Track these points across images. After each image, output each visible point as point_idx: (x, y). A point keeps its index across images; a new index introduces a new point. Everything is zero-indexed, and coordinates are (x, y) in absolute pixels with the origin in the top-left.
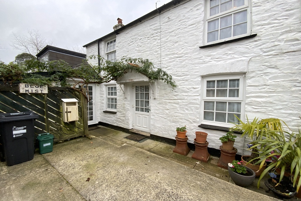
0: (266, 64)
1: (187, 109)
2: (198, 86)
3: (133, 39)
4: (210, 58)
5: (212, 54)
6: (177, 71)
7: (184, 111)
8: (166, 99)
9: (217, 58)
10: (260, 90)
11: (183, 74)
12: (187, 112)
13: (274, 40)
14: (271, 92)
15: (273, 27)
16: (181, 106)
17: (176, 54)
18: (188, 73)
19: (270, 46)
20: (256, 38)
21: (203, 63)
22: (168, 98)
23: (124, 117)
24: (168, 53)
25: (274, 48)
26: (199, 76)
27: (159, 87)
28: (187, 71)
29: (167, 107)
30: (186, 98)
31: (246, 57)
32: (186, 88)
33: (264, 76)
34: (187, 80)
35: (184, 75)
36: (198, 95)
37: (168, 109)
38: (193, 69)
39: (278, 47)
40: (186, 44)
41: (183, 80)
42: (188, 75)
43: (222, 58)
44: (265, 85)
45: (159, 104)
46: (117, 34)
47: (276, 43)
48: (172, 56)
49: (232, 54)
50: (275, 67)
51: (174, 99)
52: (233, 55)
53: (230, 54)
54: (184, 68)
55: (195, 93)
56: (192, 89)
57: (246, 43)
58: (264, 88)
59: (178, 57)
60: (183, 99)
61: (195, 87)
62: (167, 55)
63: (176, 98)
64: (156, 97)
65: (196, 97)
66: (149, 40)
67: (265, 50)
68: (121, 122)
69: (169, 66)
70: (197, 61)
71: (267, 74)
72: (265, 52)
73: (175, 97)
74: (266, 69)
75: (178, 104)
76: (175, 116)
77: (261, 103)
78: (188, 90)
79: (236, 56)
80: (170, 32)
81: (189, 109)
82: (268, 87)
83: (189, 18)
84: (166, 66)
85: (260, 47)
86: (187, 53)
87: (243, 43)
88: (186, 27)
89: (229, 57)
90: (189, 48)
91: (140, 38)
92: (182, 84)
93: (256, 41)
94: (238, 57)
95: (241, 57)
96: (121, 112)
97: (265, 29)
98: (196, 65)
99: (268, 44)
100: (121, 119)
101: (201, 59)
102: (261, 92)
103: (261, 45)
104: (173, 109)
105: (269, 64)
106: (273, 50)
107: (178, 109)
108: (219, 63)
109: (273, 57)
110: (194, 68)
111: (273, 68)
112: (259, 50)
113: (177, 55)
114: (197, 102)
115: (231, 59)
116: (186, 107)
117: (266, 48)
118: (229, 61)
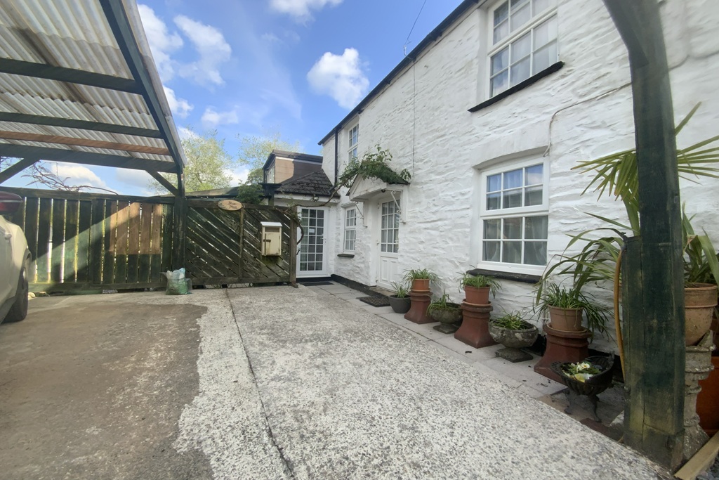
0: (583, 121)
1: (451, 239)
2: (468, 190)
4: (487, 128)
5: (490, 119)
6: (437, 164)
7: (447, 243)
8: (421, 223)
9: (499, 127)
10: (573, 181)
11: (446, 169)
12: (451, 244)
13: (598, 65)
15: (597, 36)
16: (442, 233)
17: (437, 131)
18: (452, 165)
19: (591, 80)
20: (562, 72)
21: (476, 142)
22: (422, 220)
23: (363, 262)
24: (426, 131)
25: (598, 83)
26: (470, 169)
27: (412, 199)
28: (451, 162)
29: (422, 237)
30: (449, 215)
31: (547, 113)
32: (451, 195)
33: (581, 150)
34: (451, 180)
35: (448, 171)
36: (468, 207)
37: (423, 242)
38: (460, 156)
39: (606, 79)
40: (451, 109)
41: (446, 181)
42: (454, 168)
43: (507, 124)
45: (411, 232)
46: (359, 113)
47: (603, 71)
48: (430, 137)
49: (524, 112)
50: (603, 126)
51: (432, 219)
52: (524, 115)
53: (520, 113)
54: (447, 156)
55: (462, 203)
56: (460, 197)
57: (546, 86)
59: (438, 137)
60: (446, 219)
61: (463, 191)
62: (423, 135)
63: (434, 218)
64: (406, 220)
65: (464, 212)
67: (581, 91)
68: (359, 273)
69: (426, 157)
70: (467, 138)
71: (588, 143)
72: (583, 95)
73: (433, 216)
74: (585, 133)
75: (436, 229)
76: (432, 255)
77: (575, 211)
78: (453, 200)
79: (530, 116)
80: (429, 92)
81: (455, 238)
83: (456, 59)
84: (421, 157)
85: (571, 88)
86: (451, 127)
87: (542, 86)
88: (452, 77)
89: (519, 120)
90: (456, 114)
91: (389, 112)
92: (445, 188)
93: (563, 76)
94: (533, 117)
95: (539, 117)
96: (359, 254)
97: (581, 47)
98: (466, 147)
99: (586, 76)
100: (359, 267)
101: (473, 134)
102: (574, 186)
103: (573, 82)
104: (430, 240)
105: (590, 122)
106: (597, 88)
107: (438, 239)
108: (502, 135)
109: (597, 104)
110: (462, 153)
111: (598, 127)
112: (571, 95)
113: (438, 134)
114: (466, 221)
115: (522, 122)
116: (450, 235)
117: (583, 87)
118: (518, 129)
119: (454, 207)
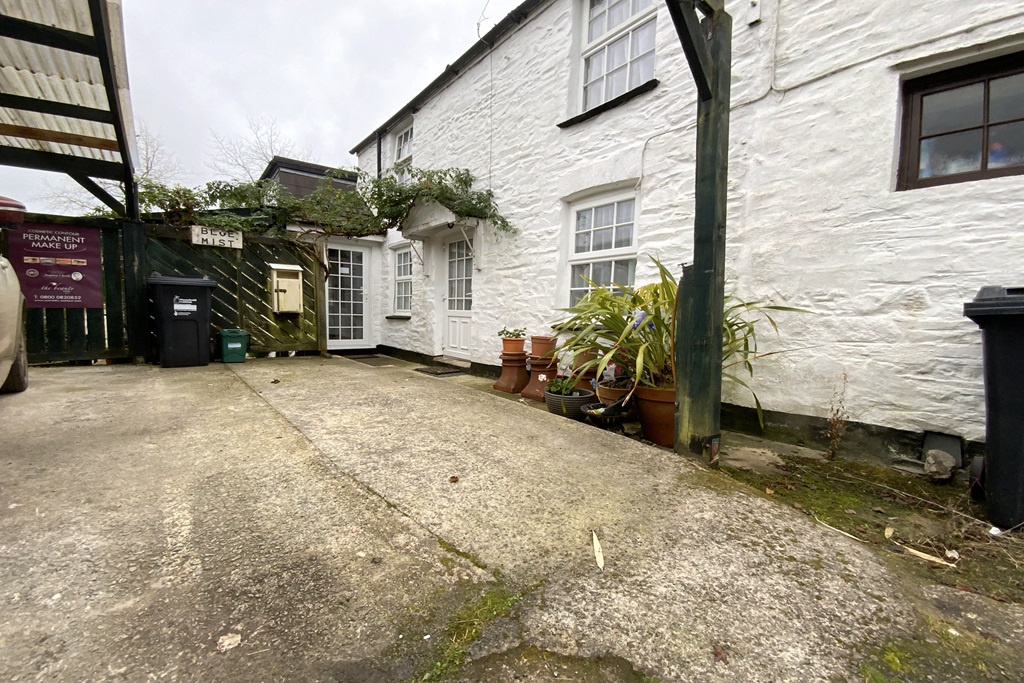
0: (674, 153)
1: (535, 288)
2: (555, 228)
3: (443, 121)
4: (578, 151)
5: (582, 140)
6: (519, 194)
7: (531, 294)
8: (500, 269)
9: (591, 150)
10: (662, 219)
11: (531, 200)
12: (535, 295)
14: (680, 221)
16: (526, 282)
17: (520, 149)
18: (539, 195)
19: (683, 106)
20: (657, 92)
21: (565, 167)
22: (502, 266)
23: (424, 325)
24: (506, 148)
26: (558, 201)
28: (537, 191)
29: (502, 288)
30: (534, 259)
31: (641, 139)
32: (536, 234)
33: (670, 185)
34: (537, 215)
35: (532, 202)
36: (555, 248)
37: (503, 294)
38: (547, 184)
40: (537, 122)
41: (531, 215)
42: (539, 200)
43: (599, 148)
44: (671, 206)
45: (487, 282)
46: (414, 113)
48: (512, 156)
49: (618, 135)
51: (514, 265)
52: (618, 139)
53: (613, 136)
54: (532, 183)
55: (549, 244)
56: (546, 236)
57: (643, 106)
58: (669, 214)
59: (522, 158)
60: (530, 265)
61: (549, 229)
62: (503, 153)
63: (517, 262)
64: (482, 266)
65: (552, 255)
66: (472, 121)
67: (674, 118)
68: (418, 340)
69: (507, 183)
70: (555, 162)
71: (676, 178)
72: (673, 123)
73: (515, 261)
74: (676, 164)
75: (518, 277)
77: (662, 253)
78: (538, 240)
79: (624, 140)
80: (511, 95)
81: (539, 288)
82: (676, 211)
83: (545, 54)
84: (500, 183)
85: (665, 112)
86: (537, 145)
87: (638, 105)
88: (539, 78)
89: (612, 144)
90: (543, 129)
91: (456, 116)
92: (529, 225)
93: (658, 98)
94: (627, 141)
95: (632, 142)
96: (418, 314)
98: (554, 173)
99: (679, 101)
100: (418, 332)
101: (562, 157)
102: (662, 225)
103: (667, 106)
104: (511, 291)
105: (679, 153)
106: (688, 115)
107: (521, 290)
108: (595, 161)
109: (687, 134)
110: (549, 181)
111: (686, 160)
112: (664, 120)
113: (520, 153)
114: (553, 267)
115: (615, 148)
116: (534, 284)
117: (675, 113)
118: (611, 155)
119: (541, 249)
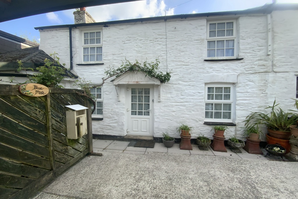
0: (247, 79)
1: (193, 111)
2: (202, 91)
4: (212, 69)
5: (213, 67)
6: (183, 77)
7: (191, 112)
9: (217, 71)
10: (244, 95)
11: (190, 80)
12: (193, 113)
13: (252, 64)
14: (250, 96)
15: (252, 55)
16: (188, 108)
18: (193, 80)
19: (250, 67)
20: (242, 61)
21: (206, 73)
22: (174, 101)
23: (116, 122)
24: (175, 60)
25: (252, 69)
26: (203, 83)
27: (164, 90)
28: (193, 78)
29: (174, 109)
30: (192, 101)
31: (236, 72)
32: (193, 92)
33: (246, 86)
34: (193, 86)
36: (203, 98)
37: (175, 111)
38: (198, 77)
39: (254, 69)
40: (192, 55)
41: (190, 86)
43: (221, 71)
44: (247, 92)
45: (165, 106)
46: (104, 26)
47: (253, 66)
48: (179, 63)
49: (228, 69)
50: (252, 81)
53: (226, 69)
54: (190, 75)
55: (199, 96)
58: (246, 94)
59: (184, 65)
60: (190, 102)
61: (200, 91)
62: (173, 61)
63: (182, 101)
64: (161, 100)
65: (201, 100)
69: (175, 72)
70: (201, 70)
71: (248, 85)
72: (247, 71)
74: (248, 82)
75: (184, 106)
76: (181, 117)
77: (245, 104)
78: (194, 94)
80: (176, 41)
81: (195, 110)
82: (249, 94)
83: (194, 34)
85: (244, 67)
86: (193, 63)
87: (235, 63)
88: (192, 41)
89: (225, 71)
92: (188, 89)
93: (242, 63)
94: (231, 72)
95: (233, 72)
96: (110, 117)
97: (247, 56)
98: (201, 74)
100: (111, 126)
101: (205, 70)
102: (245, 97)
104: (180, 111)
105: (249, 79)
106: (251, 70)
107: (185, 110)
108: (219, 74)
109: (251, 75)
111: (251, 81)
112: (244, 69)
113: (183, 63)
114: (202, 104)
115: (227, 72)
116: (193, 109)
117: (248, 68)
118: (226, 74)
119: (195, 97)
